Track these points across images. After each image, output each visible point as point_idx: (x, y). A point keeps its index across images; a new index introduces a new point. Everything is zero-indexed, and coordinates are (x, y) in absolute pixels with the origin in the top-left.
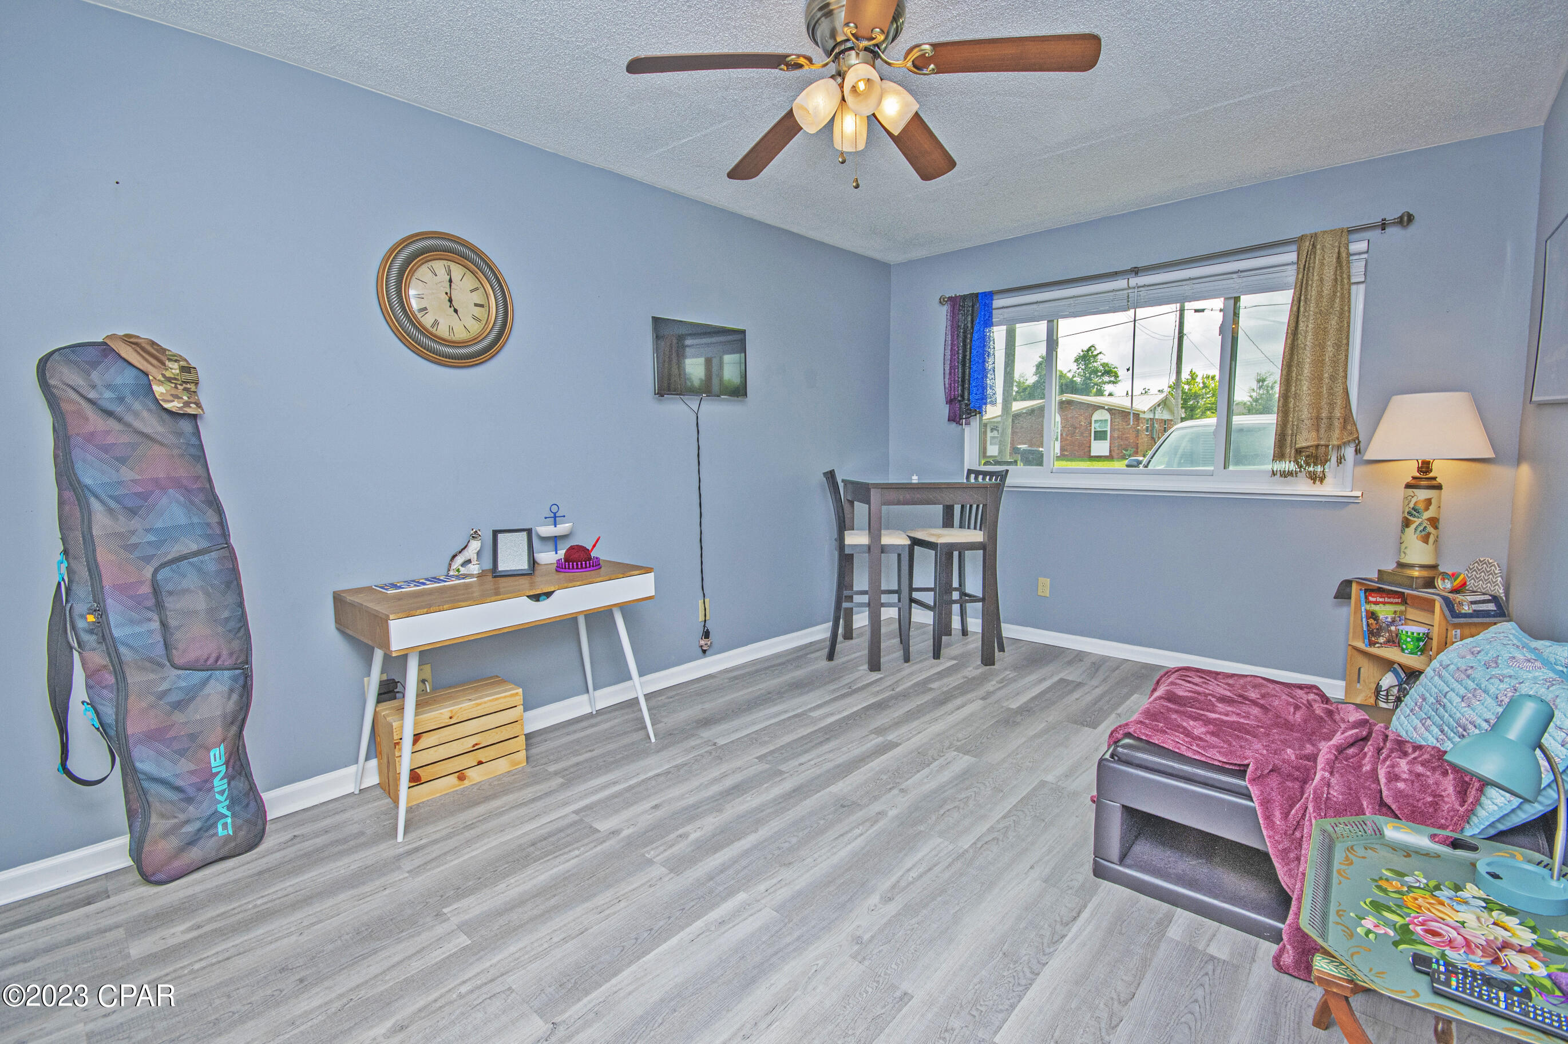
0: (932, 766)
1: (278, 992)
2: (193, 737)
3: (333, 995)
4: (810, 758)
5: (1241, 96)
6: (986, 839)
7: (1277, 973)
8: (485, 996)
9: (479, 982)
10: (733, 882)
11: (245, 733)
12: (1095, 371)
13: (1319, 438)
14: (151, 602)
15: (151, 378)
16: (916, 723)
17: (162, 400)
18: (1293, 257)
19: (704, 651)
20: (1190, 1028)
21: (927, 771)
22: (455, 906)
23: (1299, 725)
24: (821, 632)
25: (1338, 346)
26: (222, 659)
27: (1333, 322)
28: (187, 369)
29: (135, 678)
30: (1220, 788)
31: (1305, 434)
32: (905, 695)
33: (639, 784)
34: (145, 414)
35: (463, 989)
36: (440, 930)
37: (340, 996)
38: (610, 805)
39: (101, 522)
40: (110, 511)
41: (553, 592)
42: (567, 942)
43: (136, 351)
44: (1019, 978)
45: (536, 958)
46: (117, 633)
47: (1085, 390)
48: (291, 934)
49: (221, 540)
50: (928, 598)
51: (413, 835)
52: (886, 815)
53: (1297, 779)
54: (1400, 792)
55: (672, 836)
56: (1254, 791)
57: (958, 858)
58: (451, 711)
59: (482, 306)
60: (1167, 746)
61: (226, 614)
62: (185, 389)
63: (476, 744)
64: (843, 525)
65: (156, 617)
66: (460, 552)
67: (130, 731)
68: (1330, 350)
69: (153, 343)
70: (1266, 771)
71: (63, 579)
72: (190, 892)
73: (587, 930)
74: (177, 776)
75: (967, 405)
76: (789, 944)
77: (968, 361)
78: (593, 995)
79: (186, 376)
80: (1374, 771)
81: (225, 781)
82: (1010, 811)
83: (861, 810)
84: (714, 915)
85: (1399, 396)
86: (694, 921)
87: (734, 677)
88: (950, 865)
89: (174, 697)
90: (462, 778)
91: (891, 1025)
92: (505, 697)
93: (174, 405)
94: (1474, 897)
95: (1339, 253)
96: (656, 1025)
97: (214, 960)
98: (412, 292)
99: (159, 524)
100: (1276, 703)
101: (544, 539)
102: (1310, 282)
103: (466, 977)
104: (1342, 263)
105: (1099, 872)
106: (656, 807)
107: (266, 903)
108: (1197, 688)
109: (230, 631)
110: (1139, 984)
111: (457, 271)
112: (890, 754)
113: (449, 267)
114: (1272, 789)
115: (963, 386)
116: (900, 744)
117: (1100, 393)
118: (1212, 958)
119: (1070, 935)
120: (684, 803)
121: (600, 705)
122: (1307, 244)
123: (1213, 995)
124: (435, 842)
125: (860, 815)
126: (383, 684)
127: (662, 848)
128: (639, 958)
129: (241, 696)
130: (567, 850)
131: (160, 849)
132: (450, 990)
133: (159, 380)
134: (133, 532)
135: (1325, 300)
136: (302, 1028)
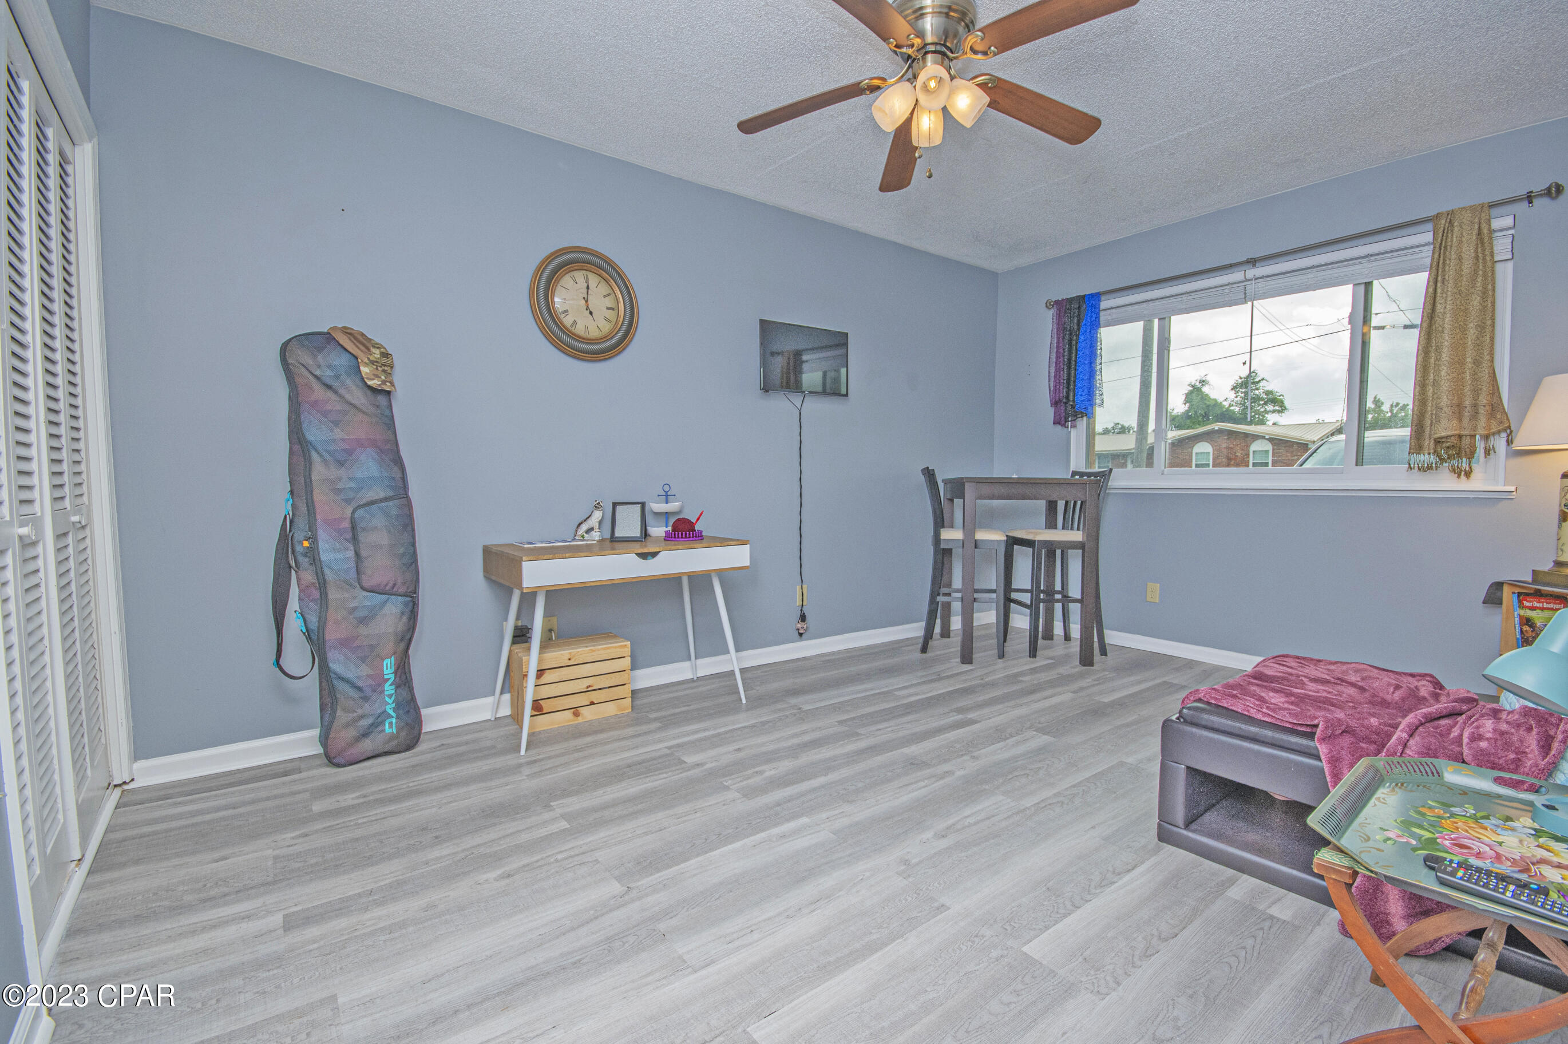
0: (1007, 741)
1: (419, 843)
2: (372, 647)
3: (460, 849)
4: (888, 725)
5: (1344, 69)
6: (1050, 801)
7: (1342, 936)
8: (577, 863)
9: (573, 853)
10: (798, 809)
11: (410, 652)
12: (1256, 399)
13: (1461, 428)
14: (349, 535)
15: (359, 360)
16: (1000, 706)
17: (367, 378)
18: (1429, 237)
19: (801, 635)
20: (1231, 968)
21: (1002, 744)
22: (561, 802)
23: (1396, 703)
24: (915, 630)
25: (1481, 328)
26: (397, 586)
27: (1475, 303)
28: (385, 355)
29: (333, 594)
30: (1288, 749)
31: (1444, 422)
32: (993, 685)
33: (726, 732)
34: (354, 388)
35: (559, 857)
36: (547, 816)
37: (464, 850)
38: (696, 746)
39: (319, 471)
40: (325, 461)
41: (658, 553)
42: (647, 835)
43: (350, 339)
44: (1058, 908)
45: (620, 842)
46: (323, 557)
47: (1242, 419)
48: (433, 807)
49: (402, 492)
50: (1026, 598)
51: (530, 752)
52: (953, 774)
53: (1375, 743)
54: (1482, 750)
55: (750, 772)
56: (1323, 750)
57: (1017, 813)
58: (570, 653)
59: (612, 309)
60: (1235, 709)
61: (402, 551)
62: (384, 371)
63: (590, 686)
64: (940, 522)
65: (352, 548)
66: (585, 521)
67: (327, 637)
68: (1472, 332)
69: (363, 335)
70: (1338, 732)
71: (289, 514)
72: (361, 773)
73: (665, 828)
74: (358, 677)
75: (1073, 407)
76: (841, 858)
77: (1073, 363)
78: (663, 873)
79: (384, 360)
80: (1461, 735)
81: (393, 687)
82: (1081, 782)
83: (929, 768)
84: (776, 831)
85: (1550, 377)
86: (758, 833)
87: (828, 660)
88: (1009, 817)
89: (360, 614)
90: (576, 714)
91: (924, 925)
92: (616, 647)
93: (374, 383)
94: (1524, 827)
95: (1479, 229)
96: (713, 899)
97: (374, 819)
98: (556, 299)
99: (359, 475)
100: (1376, 684)
101: (657, 514)
102: (1448, 262)
103: (563, 849)
104: (1484, 239)
105: (1164, 836)
106: (739, 750)
107: (415, 786)
108: (1290, 670)
109: (404, 564)
110: (1184, 928)
111: (594, 280)
112: (968, 729)
113: (587, 276)
114: (1342, 748)
115: (1068, 388)
116: (980, 722)
117: (1262, 422)
118: (1272, 917)
119: (1120, 883)
120: (764, 749)
121: (701, 673)
122: (1443, 222)
123: (1264, 946)
124: (549, 758)
125: (927, 772)
126: (516, 628)
127: (739, 779)
128: (706, 853)
129: (409, 619)
130: (656, 773)
131: (343, 735)
132: (549, 856)
133: (365, 363)
134: (340, 479)
135: (1465, 279)
136: (433, 867)
